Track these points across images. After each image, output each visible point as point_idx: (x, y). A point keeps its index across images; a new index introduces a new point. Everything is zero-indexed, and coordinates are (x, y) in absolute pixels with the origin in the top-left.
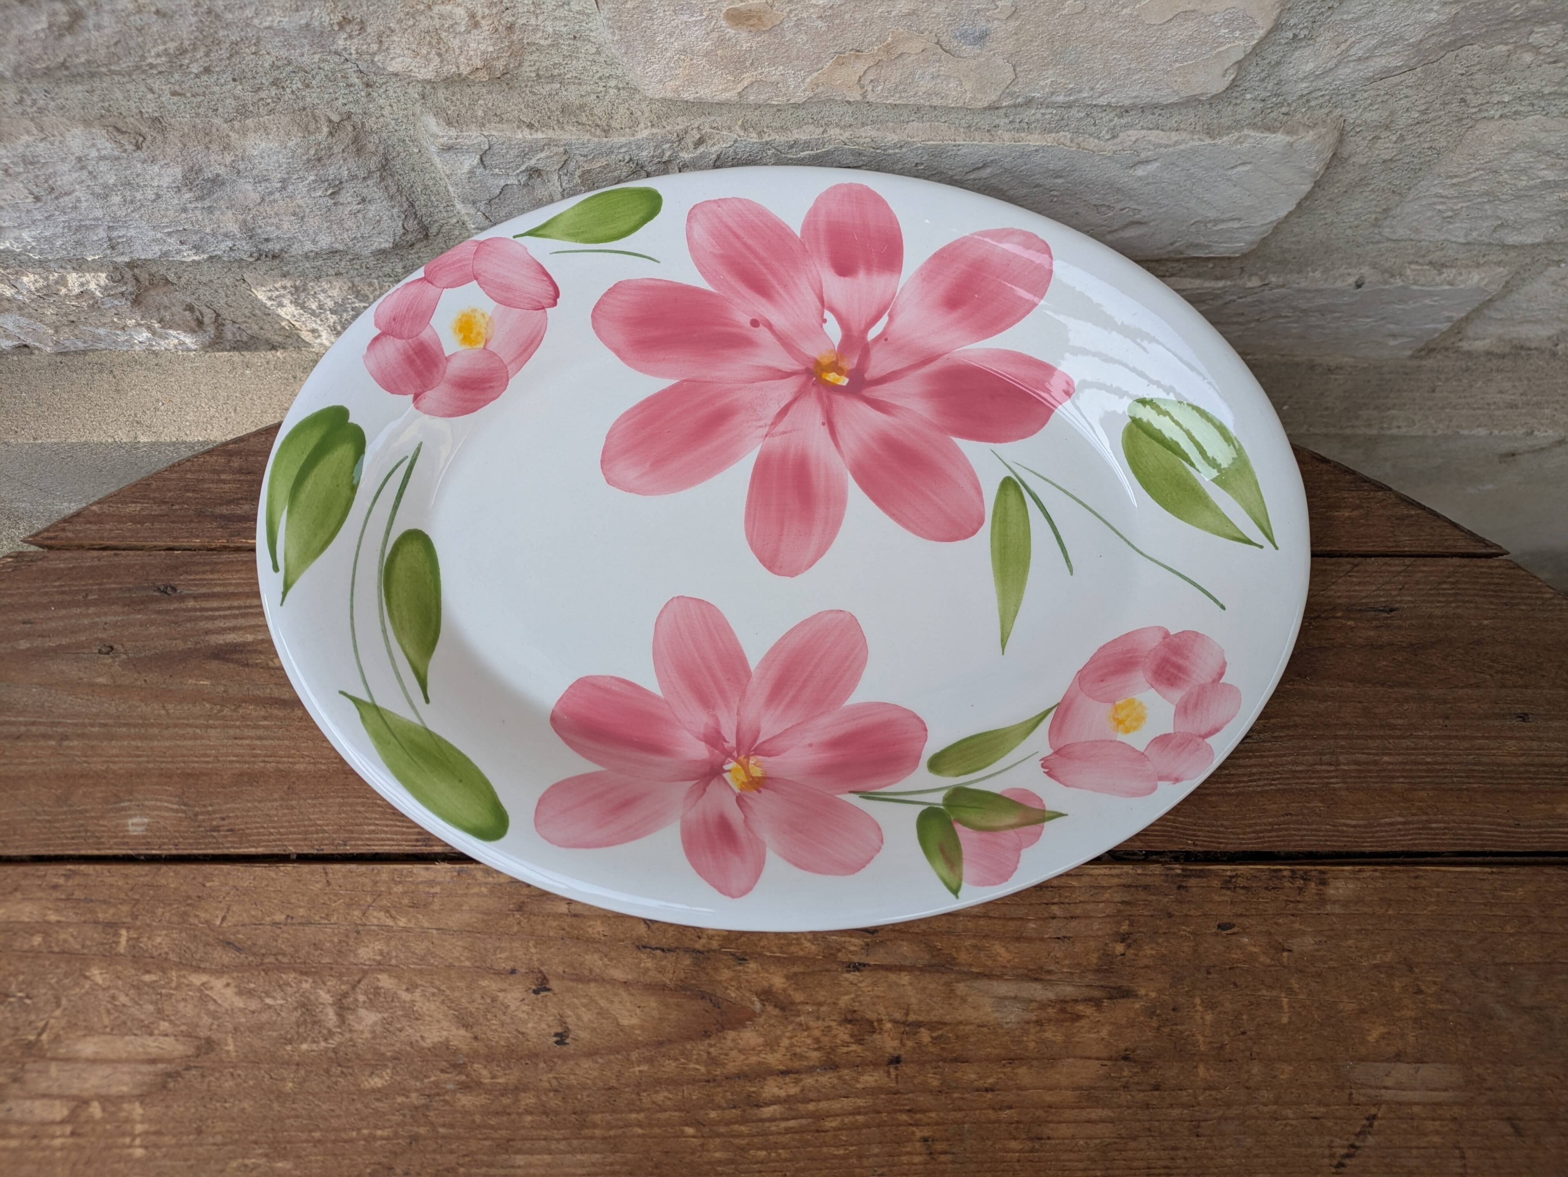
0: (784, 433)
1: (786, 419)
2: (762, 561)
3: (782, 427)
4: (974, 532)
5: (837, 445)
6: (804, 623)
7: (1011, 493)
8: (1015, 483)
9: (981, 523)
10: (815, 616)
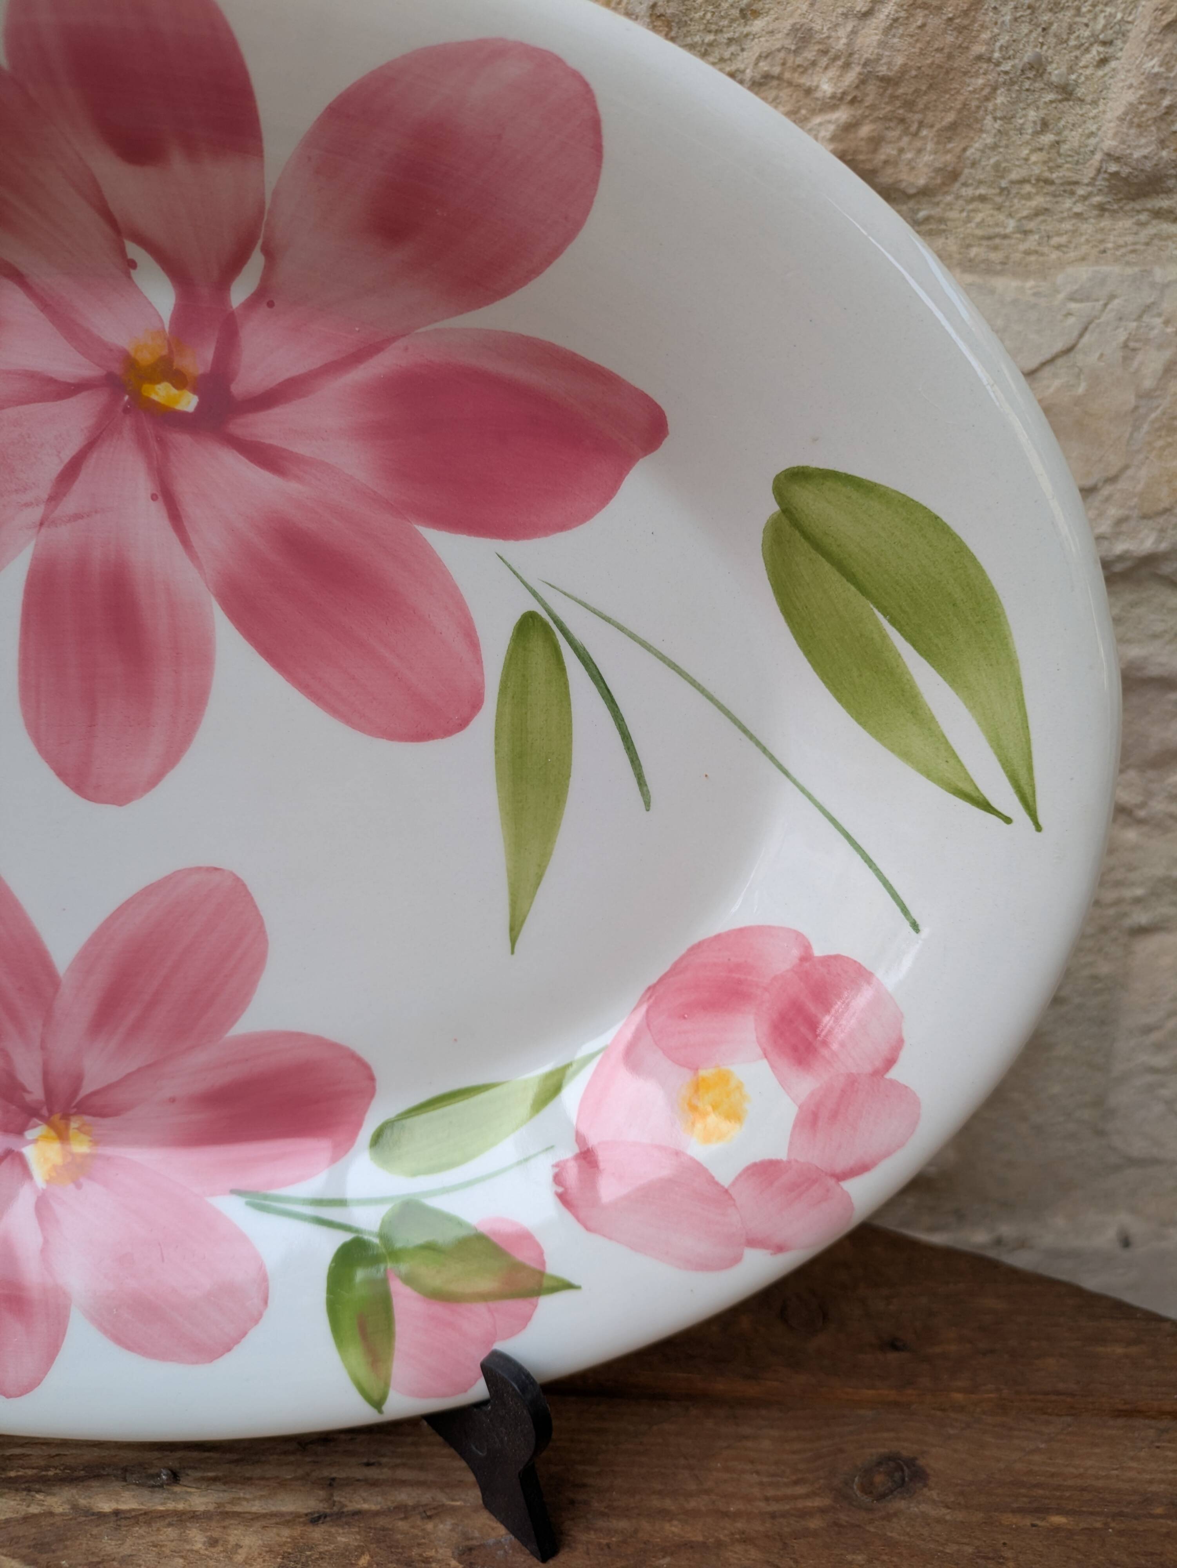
0: (77, 517)
1: (79, 487)
2: (61, 774)
3: (70, 504)
4: (463, 724)
5: (185, 542)
6: (148, 891)
7: (537, 646)
8: (545, 625)
9: (476, 705)
10: (168, 879)
